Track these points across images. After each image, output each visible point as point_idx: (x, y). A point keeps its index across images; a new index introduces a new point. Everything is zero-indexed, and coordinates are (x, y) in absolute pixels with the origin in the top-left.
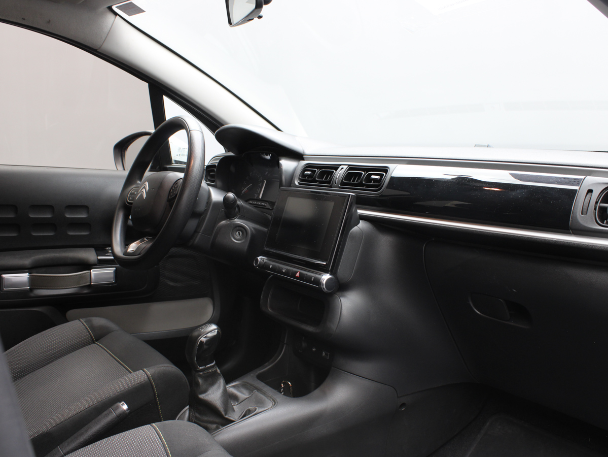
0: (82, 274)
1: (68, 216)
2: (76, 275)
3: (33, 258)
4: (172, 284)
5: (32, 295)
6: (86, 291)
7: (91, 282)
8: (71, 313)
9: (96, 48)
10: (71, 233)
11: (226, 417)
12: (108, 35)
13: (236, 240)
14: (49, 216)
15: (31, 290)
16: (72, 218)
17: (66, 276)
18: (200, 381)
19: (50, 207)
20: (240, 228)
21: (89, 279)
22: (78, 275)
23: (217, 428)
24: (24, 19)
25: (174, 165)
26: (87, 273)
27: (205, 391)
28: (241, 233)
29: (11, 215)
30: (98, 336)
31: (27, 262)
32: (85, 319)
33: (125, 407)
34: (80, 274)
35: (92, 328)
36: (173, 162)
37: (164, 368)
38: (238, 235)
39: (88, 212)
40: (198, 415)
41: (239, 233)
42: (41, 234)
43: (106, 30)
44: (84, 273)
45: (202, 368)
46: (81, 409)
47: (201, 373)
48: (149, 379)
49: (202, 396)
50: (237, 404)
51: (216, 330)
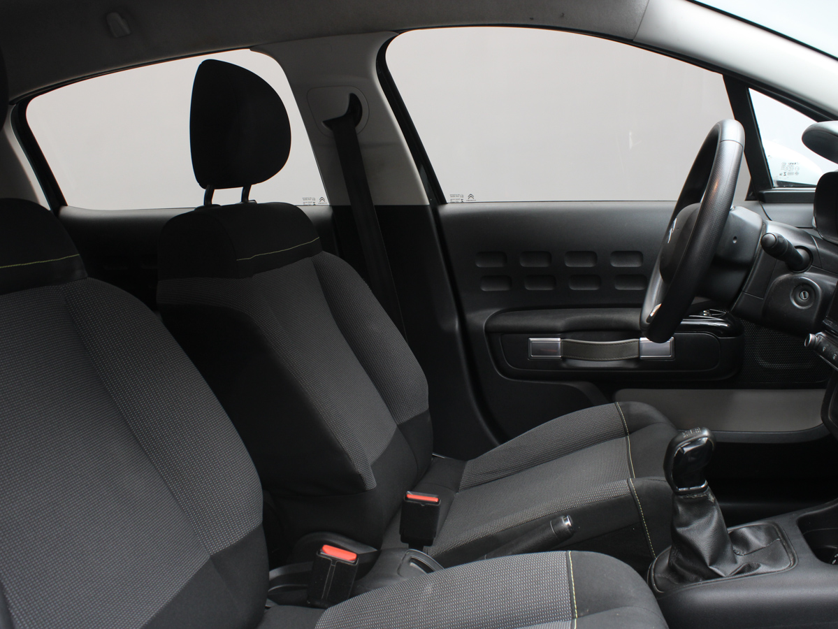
0: (626, 343)
1: (614, 265)
2: (618, 344)
3: (567, 319)
4: (766, 364)
5: (564, 365)
6: (632, 366)
7: (639, 354)
8: (621, 393)
9: (631, 38)
10: (619, 288)
11: (711, 567)
12: (643, 17)
13: (798, 303)
14: (590, 265)
15: (564, 359)
16: (620, 268)
17: (607, 345)
18: (680, 508)
19: (591, 254)
20: (807, 286)
21: (637, 351)
22: (621, 344)
23: (697, 580)
24: (532, 19)
25: (777, 190)
26: (634, 342)
27: (686, 524)
28: (807, 293)
29: (545, 265)
30: (633, 427)
31: (559, 323)
32: (622, 403)
33: (568, 523)
34: (623, 343)
35: (628, 416)
36: (775, 185)
37: (659, 482)
38: (803, 297)
39: (642, 260)
40: (681, 557)
41: (804, 293)
42: (582, 289)
43: (640, 11)
44: (629, 342)
45: (684, 489)
46: (536, 517)
47: (682, 497)
48: (631, 493)
49: (680, 530)
50: (745, 553)
51: (707, 438)
